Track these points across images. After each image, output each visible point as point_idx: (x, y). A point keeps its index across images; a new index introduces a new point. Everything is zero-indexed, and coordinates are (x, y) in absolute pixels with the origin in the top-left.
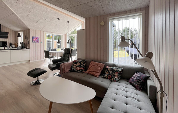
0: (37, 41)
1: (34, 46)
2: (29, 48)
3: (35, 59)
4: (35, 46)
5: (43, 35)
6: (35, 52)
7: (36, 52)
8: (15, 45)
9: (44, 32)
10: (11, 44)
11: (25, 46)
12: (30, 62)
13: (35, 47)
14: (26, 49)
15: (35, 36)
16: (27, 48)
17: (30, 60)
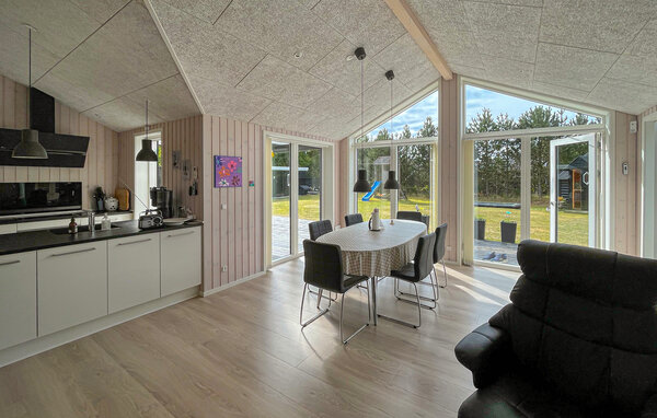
0: (236, 182)
1: (221, 207)
2: (197, 222)
3: (224, 276)
4: (225, 207)
5: (258, 146)
6: (224, 241)
7: (231, 235)
8: (116, 196)
9: (265, 133)
10: (99, 194)
11: (173, 208)
12: (206, 294)
13: (224, 213)
14: (186, 225)
15: (224, 153)
16: (190, 218)
17: (200, 288)
